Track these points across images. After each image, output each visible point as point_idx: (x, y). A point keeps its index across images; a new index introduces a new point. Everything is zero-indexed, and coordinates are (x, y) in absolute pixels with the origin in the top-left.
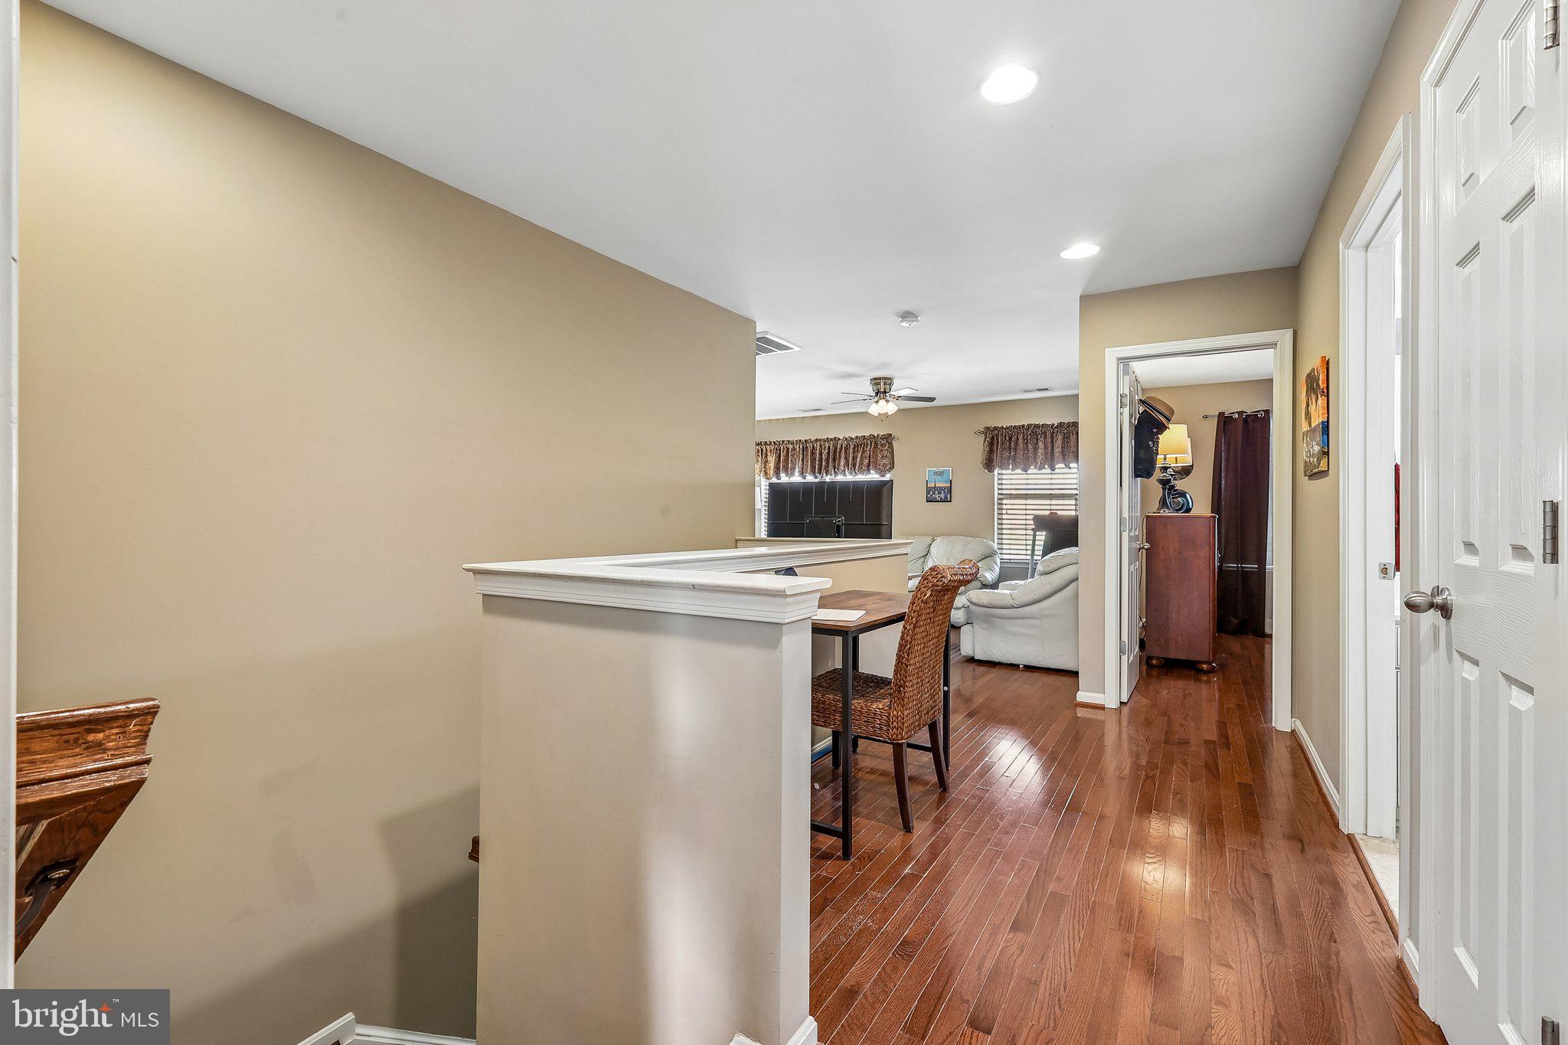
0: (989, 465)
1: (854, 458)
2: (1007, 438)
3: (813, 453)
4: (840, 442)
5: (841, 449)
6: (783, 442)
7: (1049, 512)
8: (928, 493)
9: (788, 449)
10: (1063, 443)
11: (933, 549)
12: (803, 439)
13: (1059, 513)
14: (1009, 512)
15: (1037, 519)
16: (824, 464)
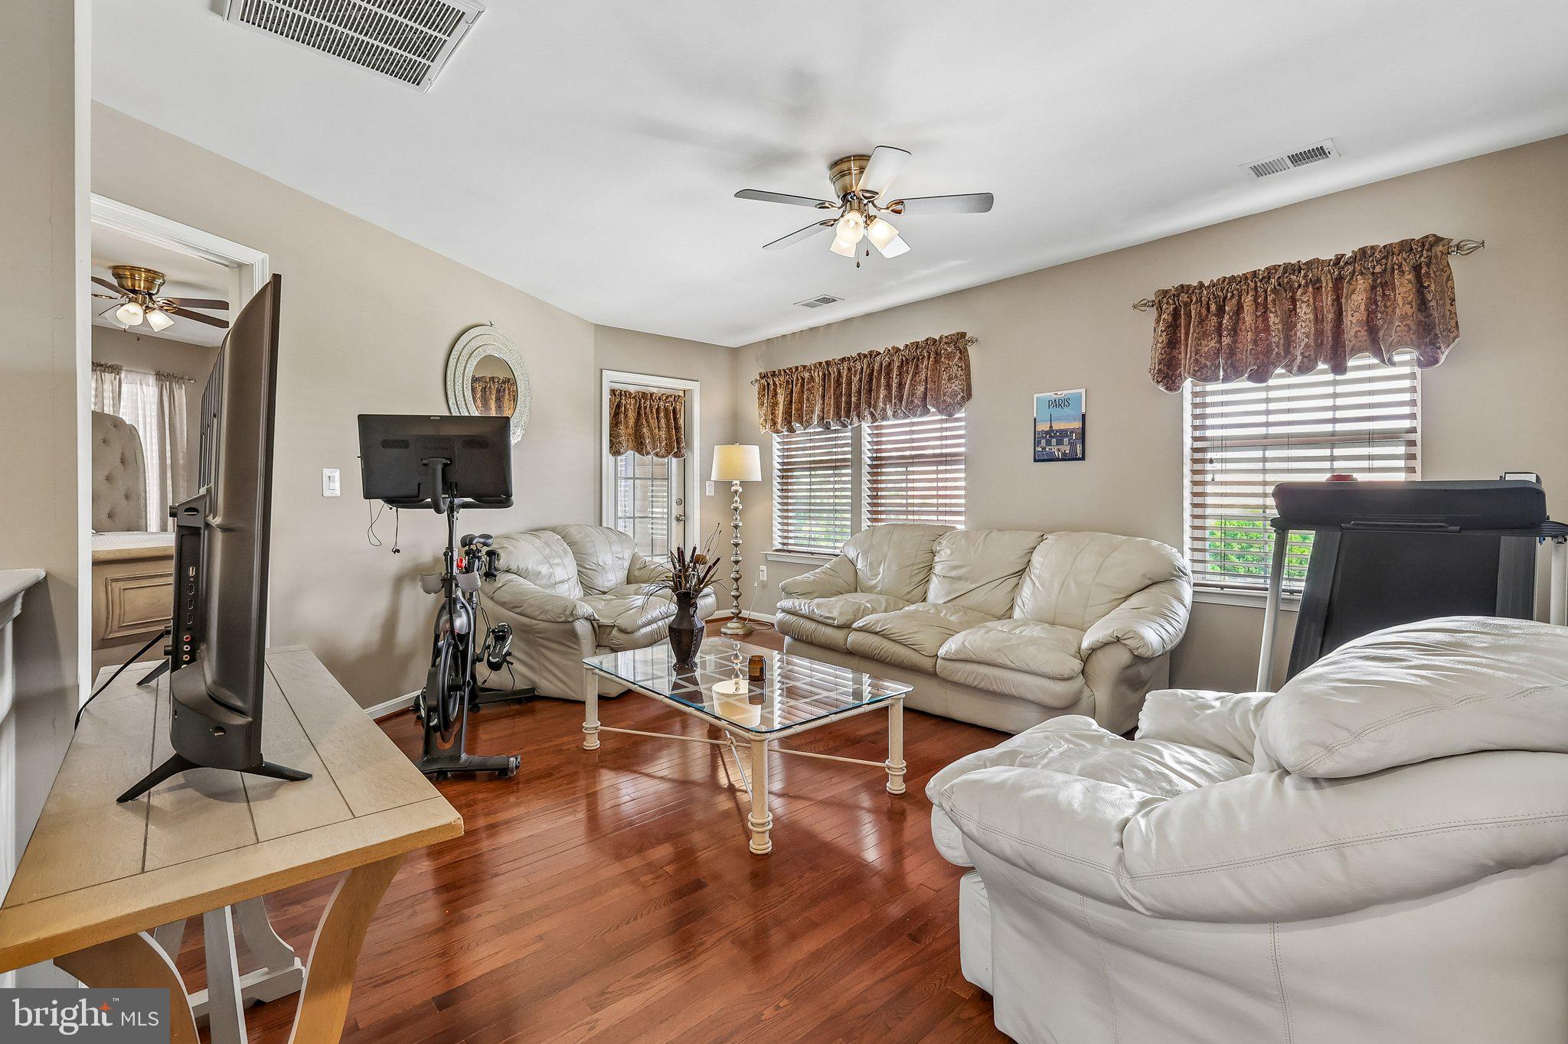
0: (1168, 374)
1: (901, 386)
2: (1213, 307)
3: (838, 383)
4: (878, 358)
5: (880, 372)
6: (797, 368)
7: (1328, 475)
8: (1037, 443)
9: (803, 379)
10: (1372, 301)
11: (1037, 559)
12: (823, 361)
13: (1360, 477)
14: (1219, 478)
15: (1284, 493)
16: (853, 399)
